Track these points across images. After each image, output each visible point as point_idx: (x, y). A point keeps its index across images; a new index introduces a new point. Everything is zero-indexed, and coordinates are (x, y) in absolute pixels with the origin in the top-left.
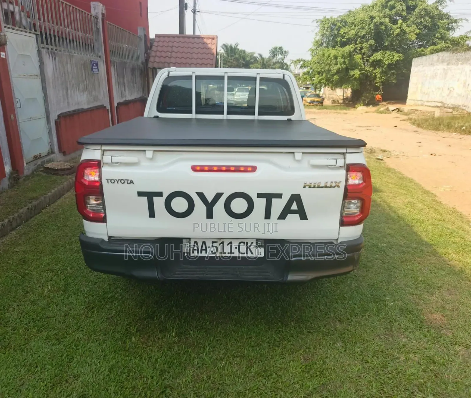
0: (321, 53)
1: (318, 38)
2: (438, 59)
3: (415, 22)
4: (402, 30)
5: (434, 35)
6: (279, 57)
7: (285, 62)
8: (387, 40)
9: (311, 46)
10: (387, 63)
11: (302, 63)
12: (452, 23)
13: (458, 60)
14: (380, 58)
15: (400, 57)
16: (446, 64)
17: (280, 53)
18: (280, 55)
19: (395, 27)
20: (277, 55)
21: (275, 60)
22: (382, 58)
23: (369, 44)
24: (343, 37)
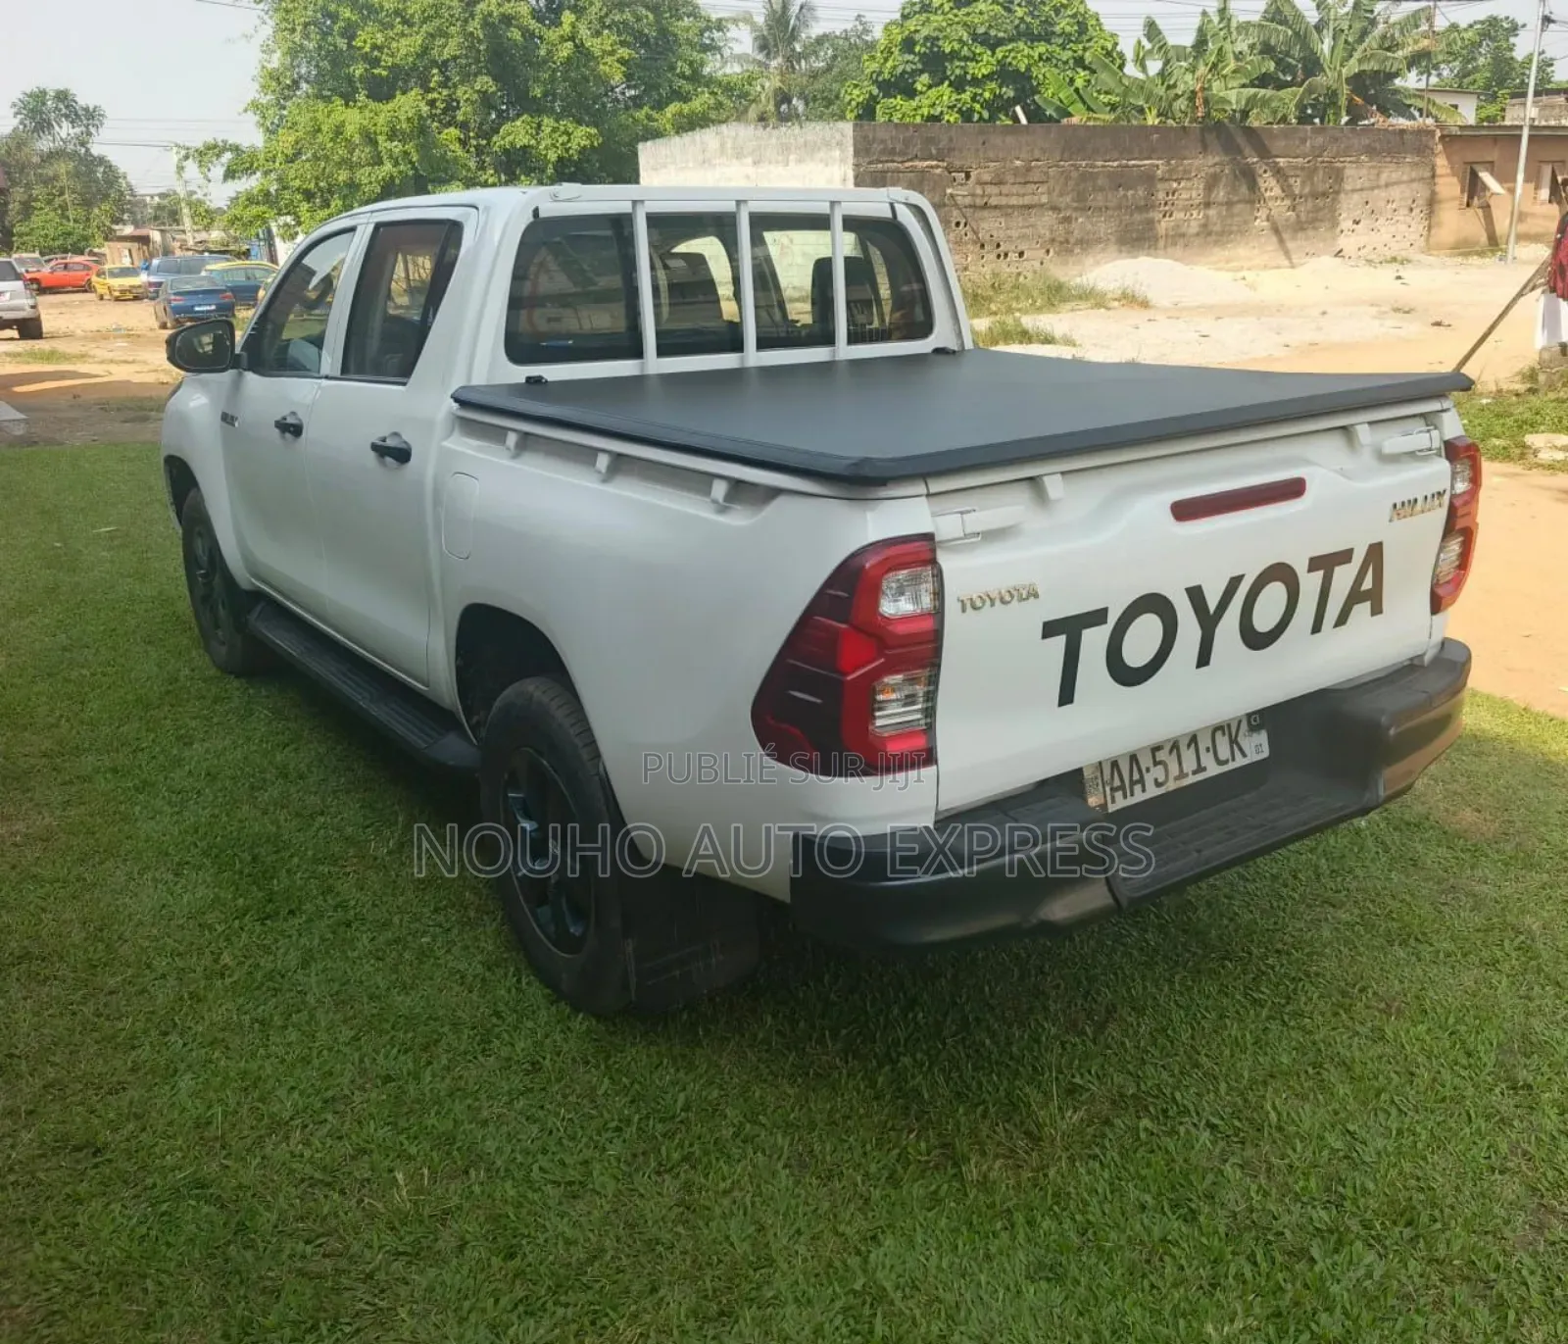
0: (304, 119)
1: (276, 61)
2: (723, 145)
3: (608, 21)
4: (579, 47)
5: (672, 68)
6: (65, 130)
7: (96, 150)
8: (537, 80)
9: (252, 91)
10: (552, 156)
11: (228, 156)
12: (708, 29)
13: (785, 149)
14: (525, 141)
15: (589, 136)
16: (749, 160)
17: (67, 116)
18: (65, 124)
19: (552, 35)
20: (50, 125)
21: (45, 144)
22: (533, 142)
23: (479, 92)
24: (375, 63)
